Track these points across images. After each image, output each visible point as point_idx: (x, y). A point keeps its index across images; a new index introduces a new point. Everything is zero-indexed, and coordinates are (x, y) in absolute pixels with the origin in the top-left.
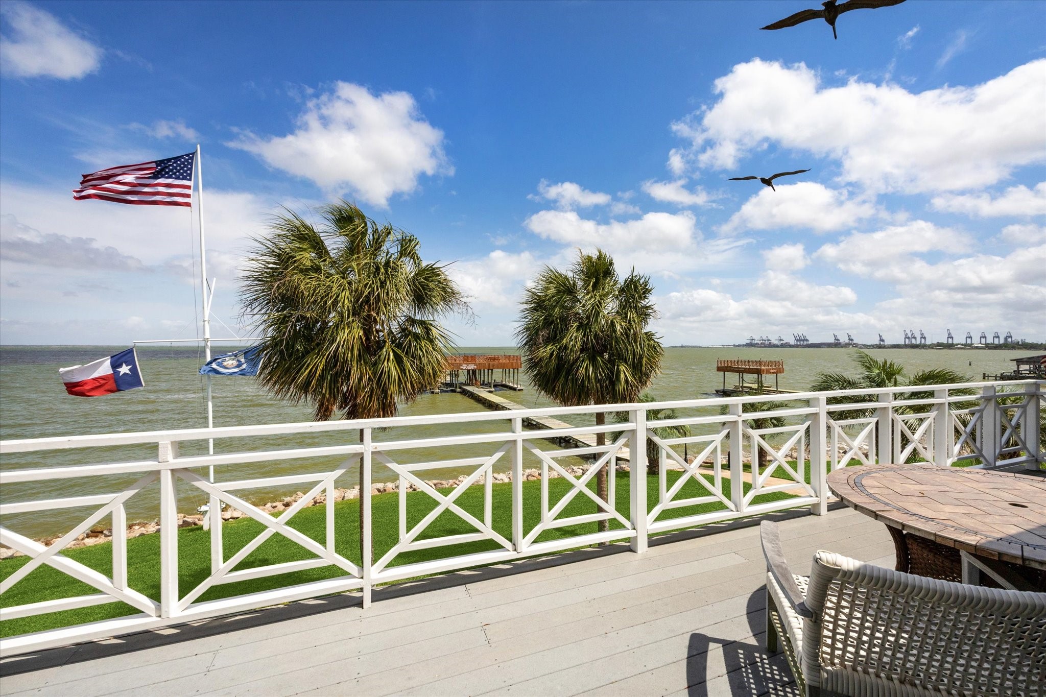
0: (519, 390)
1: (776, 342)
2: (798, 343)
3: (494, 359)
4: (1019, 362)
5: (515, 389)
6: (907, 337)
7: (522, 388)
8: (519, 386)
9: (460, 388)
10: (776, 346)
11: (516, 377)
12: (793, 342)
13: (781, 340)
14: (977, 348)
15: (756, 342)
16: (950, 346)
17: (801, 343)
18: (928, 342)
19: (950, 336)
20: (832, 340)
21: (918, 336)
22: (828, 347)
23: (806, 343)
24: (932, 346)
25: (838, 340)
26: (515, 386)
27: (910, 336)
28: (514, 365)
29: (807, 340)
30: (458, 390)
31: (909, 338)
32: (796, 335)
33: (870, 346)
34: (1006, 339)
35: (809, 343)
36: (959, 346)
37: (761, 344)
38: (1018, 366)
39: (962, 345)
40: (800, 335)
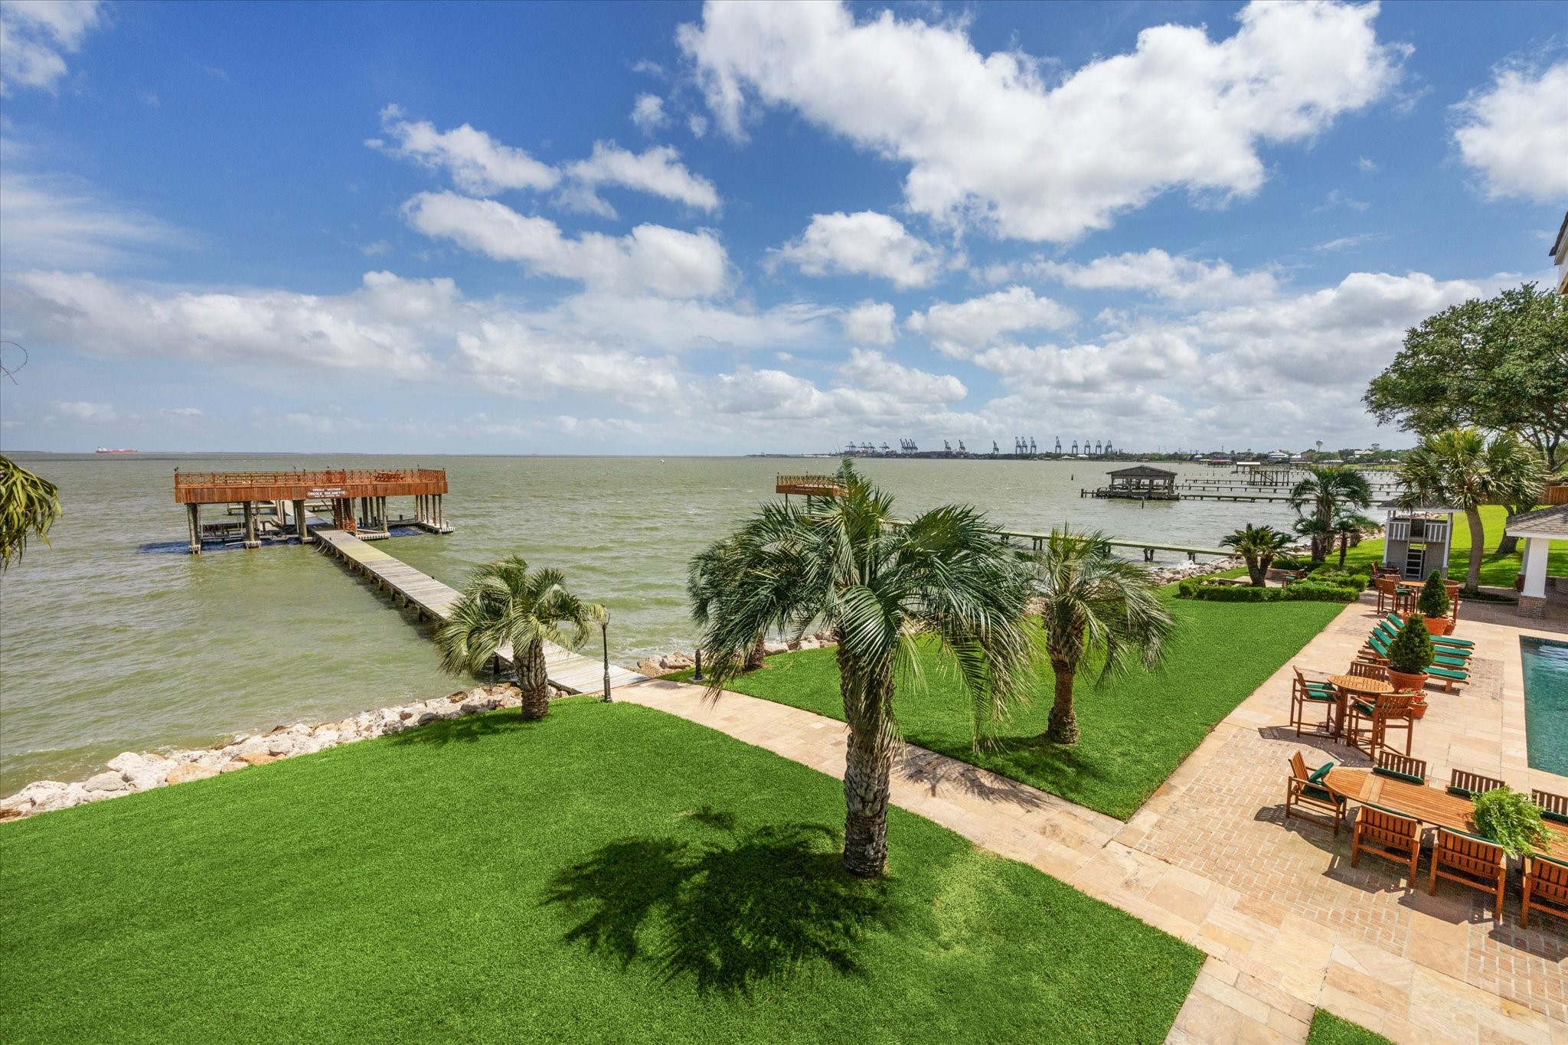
0: (444, 533)
1: (880, 450)
2: (905, 452)
3: (389, 477)
4: (1114, 475)
5: (436, 532)
6: (1018, 446)
7: (451, 528)
8: (444, 526)
9: (310, 533)
10: (880, 456)
11: (437, 510)
12: (900, 451)
13: (886, 447)
14: (1081, 459)
15: (857, 449)
16: (1057, 457)
17: (909, 451)
18: (1001, 452)
19: (1059, 446)
20: (942, 449)
21: (1029, 444)
22: (938, 458)
23: (914, 451)
24: (1041, 457)
25: (949, 448)
26: (438, 526)
27: (1021, 444)
28: (431, 488)
29: (916, 448)
30: (306, 538)
31: (1020, 447)
32: (903, 441)
33: (981, 456)
34: (1107, 449)
35: (918, 451)
36: (1066, 457)
37: (863, 452)
38: (1113, 480)
39: (1069, 455)
40: (908, 441)
